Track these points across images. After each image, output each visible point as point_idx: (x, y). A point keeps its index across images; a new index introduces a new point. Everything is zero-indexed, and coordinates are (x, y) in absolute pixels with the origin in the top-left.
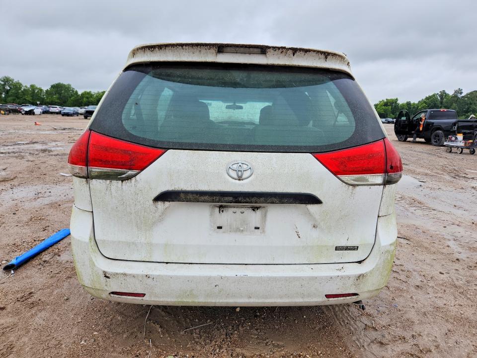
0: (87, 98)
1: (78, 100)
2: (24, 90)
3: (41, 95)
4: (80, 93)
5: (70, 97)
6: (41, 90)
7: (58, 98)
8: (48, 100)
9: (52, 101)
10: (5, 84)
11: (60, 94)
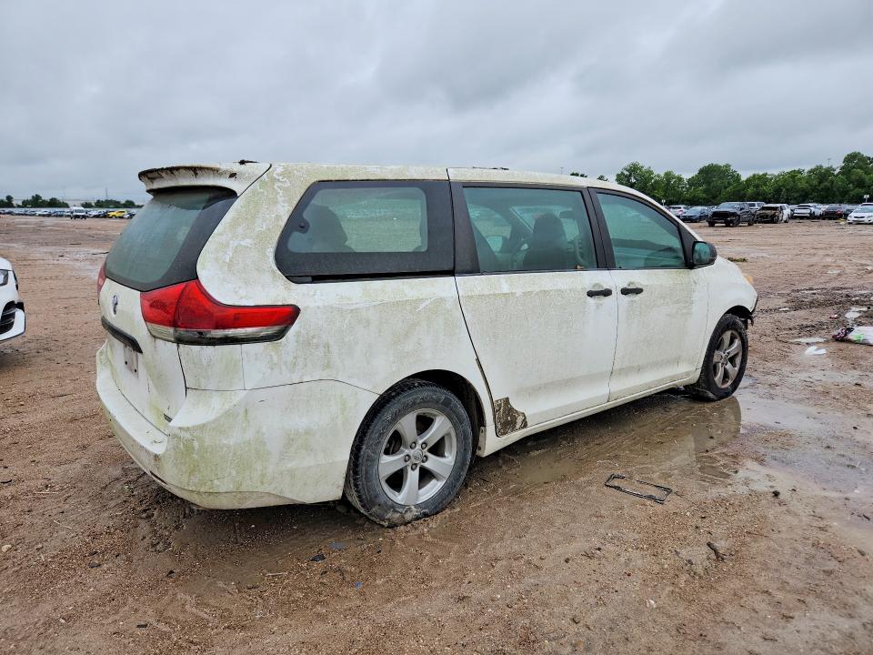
0: (757, 186)
1: (739, 191)
2: (656, 182)
3: (678, 187)
4: (744, 178)
5: (726, 188)
6: (680, 179)
7: (705, 191)
8: (688, 196)
9: (694, 197)
10: (630, 175)
11: (709, 183)
